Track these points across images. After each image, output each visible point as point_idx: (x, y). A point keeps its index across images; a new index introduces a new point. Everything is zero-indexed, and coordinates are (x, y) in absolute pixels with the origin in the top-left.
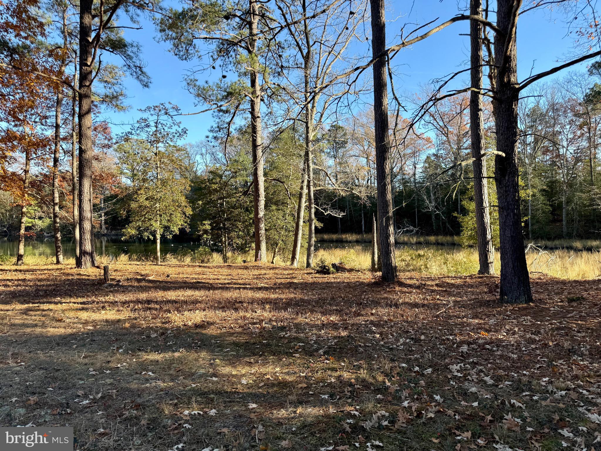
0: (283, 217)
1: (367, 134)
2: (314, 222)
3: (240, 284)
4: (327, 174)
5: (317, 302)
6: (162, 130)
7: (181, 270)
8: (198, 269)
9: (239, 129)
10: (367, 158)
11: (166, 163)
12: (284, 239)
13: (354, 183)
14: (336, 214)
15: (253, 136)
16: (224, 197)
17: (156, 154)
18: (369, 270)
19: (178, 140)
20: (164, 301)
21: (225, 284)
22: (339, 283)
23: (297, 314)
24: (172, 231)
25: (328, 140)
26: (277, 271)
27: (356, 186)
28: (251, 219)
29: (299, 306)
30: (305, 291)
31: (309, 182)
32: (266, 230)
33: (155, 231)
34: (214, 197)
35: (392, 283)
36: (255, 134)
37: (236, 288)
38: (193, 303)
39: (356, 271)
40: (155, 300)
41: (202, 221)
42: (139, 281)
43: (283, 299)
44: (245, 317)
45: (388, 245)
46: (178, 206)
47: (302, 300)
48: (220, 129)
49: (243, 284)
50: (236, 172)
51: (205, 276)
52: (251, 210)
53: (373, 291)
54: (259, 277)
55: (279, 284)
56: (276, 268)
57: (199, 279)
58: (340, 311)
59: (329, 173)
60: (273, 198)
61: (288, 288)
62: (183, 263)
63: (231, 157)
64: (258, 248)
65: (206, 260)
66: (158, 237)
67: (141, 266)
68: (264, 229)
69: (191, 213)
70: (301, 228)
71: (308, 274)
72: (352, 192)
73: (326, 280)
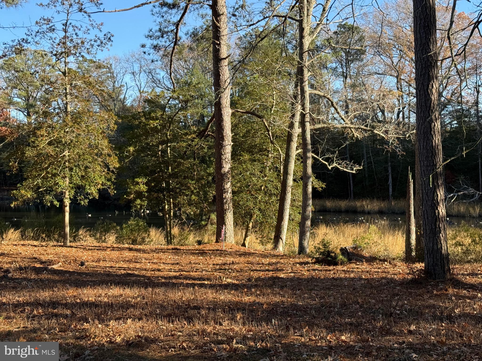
0: (261, 172)
1: (397, 38)
2: (311, 180)
3: (194, 279)
4: (332, 103)
5: (318, 310)
6: (75, 37)
7: (101, 254)
8: (127, 254)
9: (193, 33)
10: (397, 77)
11: (80, 87)
12: (263, 207)
13: (375, 118)
14: (346, 168)
15: (214, 44)
16: (168, 141)
17: (64, 73)
18: (403, 260)
19: (99, 52)
20: (77, 303)
21: (170, 278)
22: (353, 279)
23: (287, 329)
24: (88, 194)
25: (334, 49)
26: (251, 259)
27: (380, 122)
28: (209, 174)
29: (289, 316)
30: (298, 292)
31: (303, 116)
32: (234, 193)
33: (62, 193)
34: (153, 141)
35: (442, 282)
36: (218, 40)
37: (188, 285)
38: (123, 307)
39: (381, 260)
40: (64, 302)
41: (134, 177)
42: (37, 271)
43: (262, 304)
44: (204, 331)
45: (436, 218)
46: (97, 155)
47: (294, 307)
48: (163, 33)
49: (200, 279)
50: (186, 102)
51: (138, 266)
52: (210, 161)
53: (410, 293)
54: (223, 267)
55: (256, 280)
56: (250, 254)
57: (129, 269)
58: (356, 326)
59: (335, 100)
60: (245, 142)
61: (271, 287)
62: (104, 244)
63: (178, 76)
64: (221, 222)
65: (139, 239)
66: (67, 202)
67: (40, 249)
68: (230, 191)
69: (118, 166)
70: (289, 189)
71: (301, 264)
72: (372, 132)
73: (331, 275)
